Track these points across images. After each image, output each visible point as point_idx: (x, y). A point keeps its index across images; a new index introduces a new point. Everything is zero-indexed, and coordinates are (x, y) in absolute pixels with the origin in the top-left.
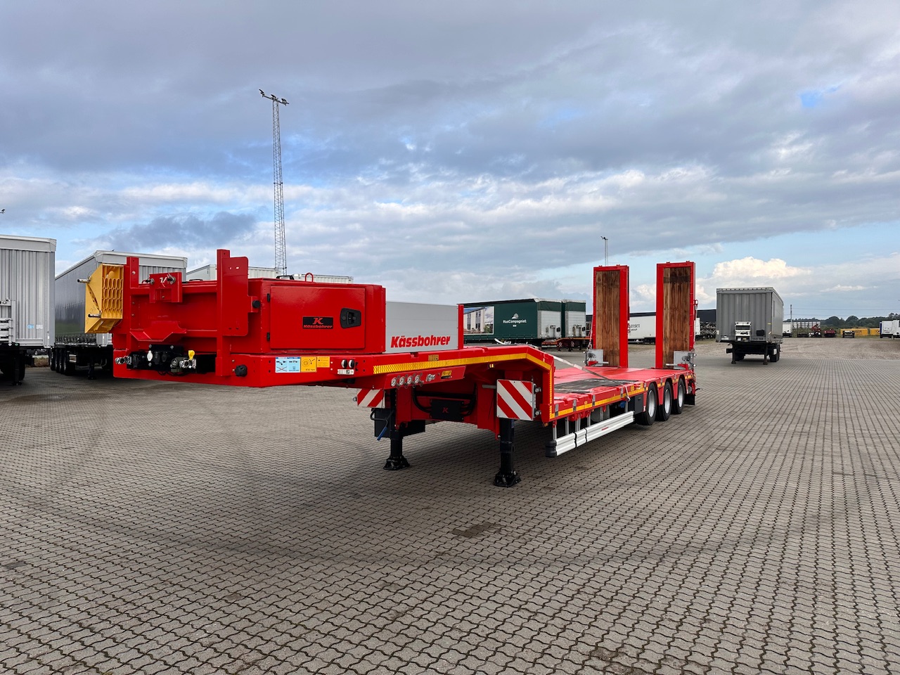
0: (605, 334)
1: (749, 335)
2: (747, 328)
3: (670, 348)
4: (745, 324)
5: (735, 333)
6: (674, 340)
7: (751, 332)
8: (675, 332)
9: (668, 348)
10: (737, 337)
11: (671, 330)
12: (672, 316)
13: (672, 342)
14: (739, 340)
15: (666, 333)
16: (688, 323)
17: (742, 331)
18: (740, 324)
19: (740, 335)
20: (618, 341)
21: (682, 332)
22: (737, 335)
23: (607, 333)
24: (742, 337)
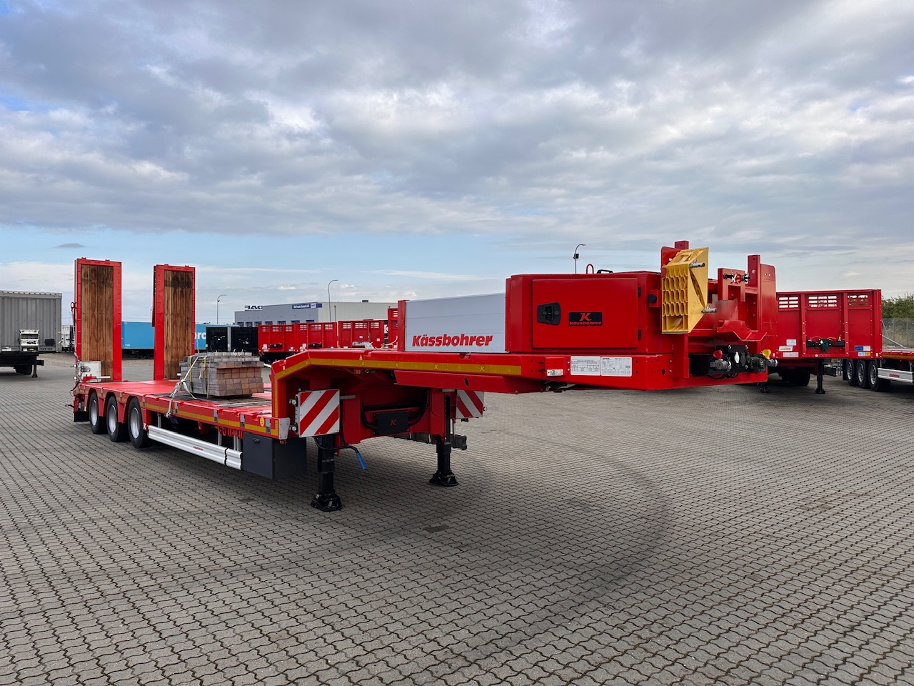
0: (95, 343)
1: (37, 345)
2: (35, 336)
3: (172, 357)
4: (32, 332)
5: (20, 342)
6: (177, 348)
7: (39, 342)
8: (177, 340)
9: (169, 357)
10: (24, 347)
11: (173, 338)
12: (174, 323)
13: (174, 351)
14: (25, 350)
15: (167, 340)
16: (190, 330)
17: (29, 340)
18: (27, 332)
19: (26, 344)
20: (111, 351)
21: (185, 340)
22: (23, 344)
23: (97, 341)
24: (28, 348)
